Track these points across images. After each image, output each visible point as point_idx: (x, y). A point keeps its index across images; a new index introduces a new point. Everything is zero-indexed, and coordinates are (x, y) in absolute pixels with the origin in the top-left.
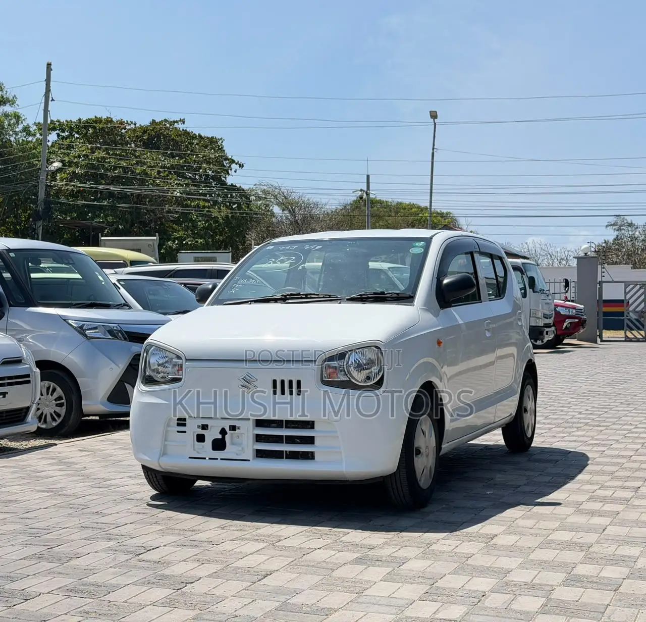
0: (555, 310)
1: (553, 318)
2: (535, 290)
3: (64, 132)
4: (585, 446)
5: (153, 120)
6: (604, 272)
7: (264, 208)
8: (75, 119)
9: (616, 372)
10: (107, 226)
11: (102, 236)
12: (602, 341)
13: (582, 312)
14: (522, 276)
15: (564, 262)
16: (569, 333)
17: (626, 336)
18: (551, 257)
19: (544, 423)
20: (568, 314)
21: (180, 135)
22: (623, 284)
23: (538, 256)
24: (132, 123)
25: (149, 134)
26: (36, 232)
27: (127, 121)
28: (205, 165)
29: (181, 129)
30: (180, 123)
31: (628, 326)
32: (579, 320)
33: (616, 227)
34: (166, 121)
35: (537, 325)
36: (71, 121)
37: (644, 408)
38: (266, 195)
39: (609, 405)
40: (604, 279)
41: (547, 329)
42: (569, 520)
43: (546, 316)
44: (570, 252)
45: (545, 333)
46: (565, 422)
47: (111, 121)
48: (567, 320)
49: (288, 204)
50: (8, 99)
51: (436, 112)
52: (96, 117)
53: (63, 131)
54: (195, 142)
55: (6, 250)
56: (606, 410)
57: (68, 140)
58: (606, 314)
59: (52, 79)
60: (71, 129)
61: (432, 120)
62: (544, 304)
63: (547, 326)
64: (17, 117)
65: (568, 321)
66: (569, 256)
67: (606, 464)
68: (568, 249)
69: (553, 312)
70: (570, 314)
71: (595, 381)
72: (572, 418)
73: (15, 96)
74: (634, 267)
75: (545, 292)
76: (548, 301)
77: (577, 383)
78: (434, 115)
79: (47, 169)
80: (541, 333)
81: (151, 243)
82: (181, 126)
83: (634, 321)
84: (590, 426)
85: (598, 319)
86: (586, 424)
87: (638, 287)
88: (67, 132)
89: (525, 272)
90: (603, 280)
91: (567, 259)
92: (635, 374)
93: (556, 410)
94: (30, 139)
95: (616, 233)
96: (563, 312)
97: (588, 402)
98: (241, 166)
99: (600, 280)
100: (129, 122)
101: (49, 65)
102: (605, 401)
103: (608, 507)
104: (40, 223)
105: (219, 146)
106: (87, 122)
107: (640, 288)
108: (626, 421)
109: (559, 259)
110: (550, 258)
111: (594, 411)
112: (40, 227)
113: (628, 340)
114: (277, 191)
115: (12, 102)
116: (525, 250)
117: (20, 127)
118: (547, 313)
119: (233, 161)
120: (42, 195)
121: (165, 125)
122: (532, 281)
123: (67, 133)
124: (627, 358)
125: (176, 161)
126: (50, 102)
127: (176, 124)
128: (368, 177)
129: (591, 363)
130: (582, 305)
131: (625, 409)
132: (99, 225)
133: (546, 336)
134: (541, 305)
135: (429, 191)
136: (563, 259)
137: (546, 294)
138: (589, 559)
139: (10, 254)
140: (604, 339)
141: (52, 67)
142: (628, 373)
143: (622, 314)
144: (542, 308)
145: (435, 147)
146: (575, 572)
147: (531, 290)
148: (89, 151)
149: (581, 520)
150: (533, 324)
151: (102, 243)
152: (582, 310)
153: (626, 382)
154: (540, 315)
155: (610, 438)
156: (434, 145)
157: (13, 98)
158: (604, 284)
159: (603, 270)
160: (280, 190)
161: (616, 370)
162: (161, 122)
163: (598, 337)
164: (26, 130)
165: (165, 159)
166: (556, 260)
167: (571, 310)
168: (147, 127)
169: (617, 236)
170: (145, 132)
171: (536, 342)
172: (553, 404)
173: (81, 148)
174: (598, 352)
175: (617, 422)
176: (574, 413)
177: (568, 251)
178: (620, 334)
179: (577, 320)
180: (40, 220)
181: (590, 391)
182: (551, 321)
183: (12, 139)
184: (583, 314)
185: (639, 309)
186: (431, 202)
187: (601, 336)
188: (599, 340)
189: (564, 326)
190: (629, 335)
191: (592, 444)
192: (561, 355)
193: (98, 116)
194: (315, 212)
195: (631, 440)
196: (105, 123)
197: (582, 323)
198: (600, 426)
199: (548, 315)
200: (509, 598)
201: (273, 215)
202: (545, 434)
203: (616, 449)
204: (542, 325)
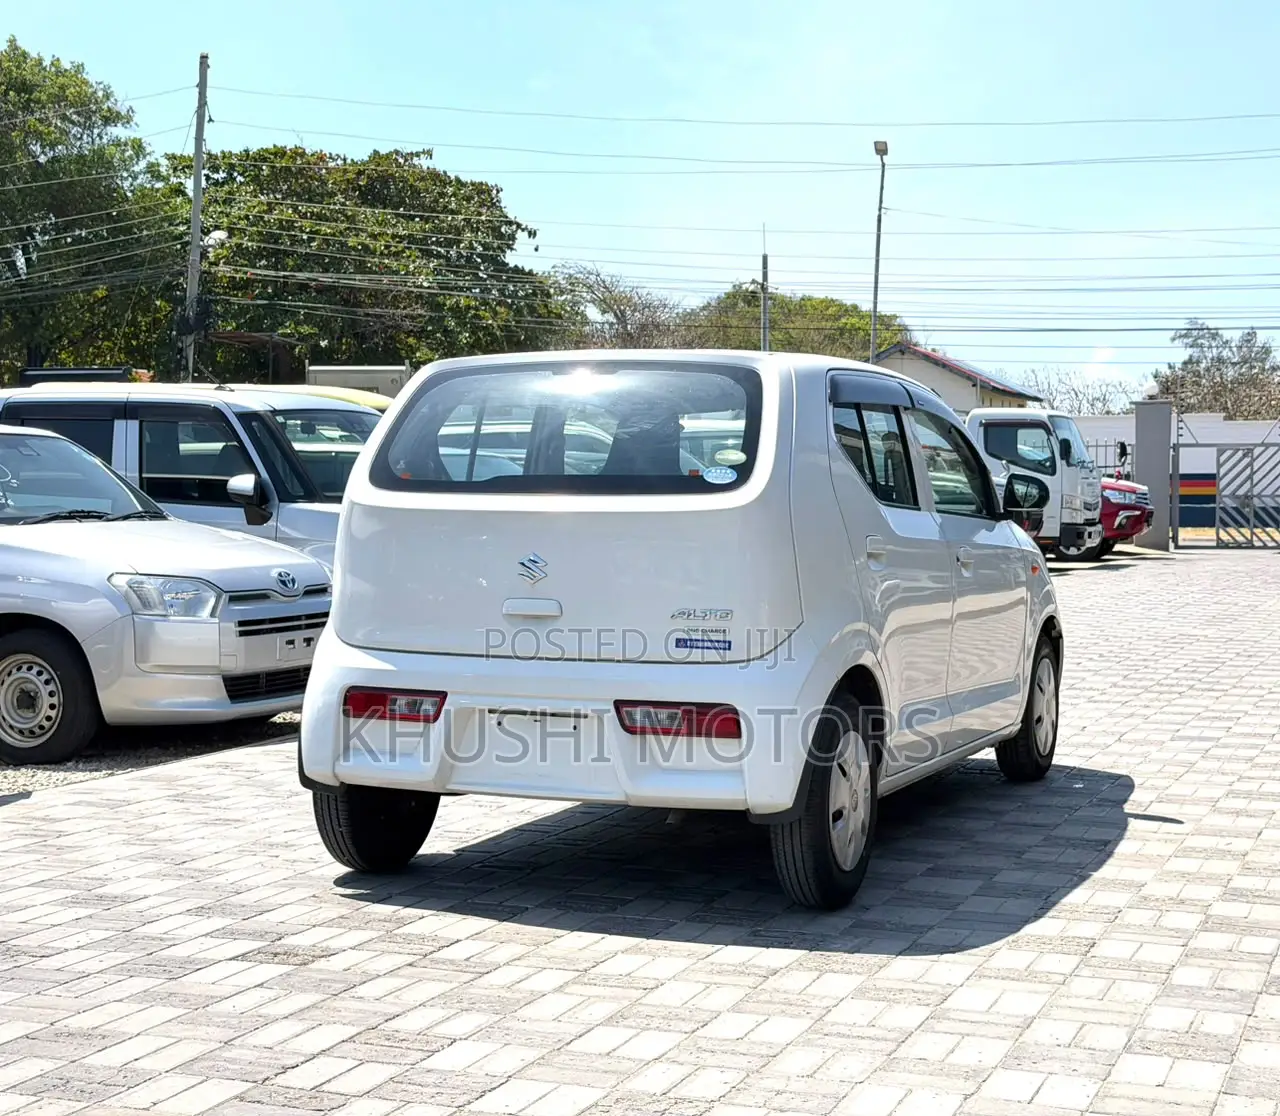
0: (1102, 495)
1: (1098, 510)
2: (1071, 461)
3: (218, 173)
4: (1199, 720)
5: (375, 151)
6: (1182, 428)
7: (569, 309)
8: (237, 149)
9: (1215, 603)
10: (296, 343)
11: (310, 365)
12: (1177, 547)
13: (1146, 499)
14: (1049, 439)
15: (1100, 405)
16: (1124, 535)
17: (1219, 538)
18: (1076, 394)
19: (1124, 687)
20: (1122, 501)
21: (423, 179)
22: (1215, 449)
23: (1054, 394)
24: (338, 156)
25: (368, 177)
26: (184, 355)
27: (330, 154)
28: (469, 235)
29: (425, 168)
30: (422, 156)
31: (1222, 520)
32: (1143, 513)
33: (1190, 340)
34: (397, 152)
35: (1074, 521)
36: (230, 152)
37: (1277, 662)
38: (572, 284)
39: (1218, 658)
40: (1182, 441)
41: (1089, 529)
42: (1206, 821)
43: (1088, 507)
44: (1110, 387)
45: (1086, 534)
46: (1158, 684)
47: (303, 154)
48: (1121, 512)
49: (610, 301)
50: (118, 113)
51: (886, 143)
52: (275, 146)
53: (215, 169)
54: (450, 190)
55: (271, 412)
56: (1216, 665)
57: (226, 186)
58: (1184, 499)
59: (209, 84)
60: (232, 167)
61: (879, 157)
62: (1085, 486)
63: (1090, 523)
64: (139, 148)
65: (1123, 514)
66: (1108, 395)
67: (1237, 747)
68: (1107, 382)
69: (1100, 499)
70: (1127, 502)
71: (1185, 618)
72: (1165, 679)
73: (131, 108)
74: (1229, 418)
75: (1085, 464)
76: (1091, 480)
77: (1155, 622)
78: (881, 149)
79: (201, 243)
80: (1080, 535)
81: (396, 376)
82: (424, 163)
83: (1231, 511)
84: (1198, 690)
85: (1171, 508)
86: (1191, 687)
87: (1240, 453)
88: (224, 171)
89: (1054, 431)
90: (1180, 442)
91: (1104, 399)
92: (1249, 606)
93: (1136, 665)
94: (159, 185)
95: (1190, 351)
96: (1115, 498)
97: (1181, 652)
98: (532, 234)
99: (1176, 442)
100: (333, 155)
101: (204, 58)
102: (1210, 651)
103: (1256, 805)
104: (190, 339)
105: (492, 199)
106: (258, 153)
107: (1245, 456)
108: (1251, 682)
109: (1090, 398)
110: (1074, 396)
111: (1198, 667)
112: (190, 345)
113: (1221, 545)
114: (593, 278)
115: (126, 119)
116: (1031, 384)
117: (142, 164)
118: (1089, 500)
119: (519, 226)
120: (192, 288)
121: (396, 160)
122: (1066, 447)
123: (223, 175)
124: (1228, 577)
125: (416, 227)
126: (206, 124)
127: (415, 159)
128: (765, 258)
129: (1170, 587)
130: (1144, 485)
131: (1246, 663)
132: (285, 339)
133: (1089, 540)
134: (1079, 488)
135: (873, 285)
136: (1098, 399)
137: (1088, 468)
138: (1247, 870)
139: (277, 418)
140: (1181, 543)
141: (209, 62)
142: (1236, 604)
143: (1212, 499)
144: (1082, 493)
145: (883, 205)
146: (1232, 884)
147: (1064, 462)
148: (265, 208)
149: (1223, 821)
150: (1066, 520)
151: (311, 376)
152: (1145, 494)
153: (1236, 620)
154: (1078, 504)
155: (1233, 709)
156: (881, 202)
157: (128, 111)
158: (1181, 449)
159: (1181, 425)
160: (598, 275)
161: (1215, 600)
162: (388, 156)
163: (1171, 540)
164: (153, 170)
165: (398, 222)
166: (1084, 402)
167: (1127, 494)
168: (364, 163)
169: (1191, 356)
170: (360, 173)
171: (1068, 549)
172: (1127, 655)
173: (250, 202)
174: (1177, 567)
175: (1239, 685)
176: (1168, 671)
177: (1107, 385)
178: (1208, 534)
179: (1138, 513)
180: (190, 334)
181: (1181, 635)
182: (1095, 515)
183: (126, 184)
184: (1148, 501)
185: (1241, 492)
186: (875, 304)
187: (1175, 539)
188: (1172, 545)
189: (1116, 523)
190: (1224, 536)
191: (1209, 718)
192: (1115, 573)
193: (279, 145)
194: (663, 316)
195: (1267, 712)
196: (291, 157)
197: (1146, 517)
198: (1213, 690)
199: (1091, 505)
200: (1156, 915)
201: (585, 321)
202: (1133, 703)
203: (1248, 724)
204: (1082, 522)
